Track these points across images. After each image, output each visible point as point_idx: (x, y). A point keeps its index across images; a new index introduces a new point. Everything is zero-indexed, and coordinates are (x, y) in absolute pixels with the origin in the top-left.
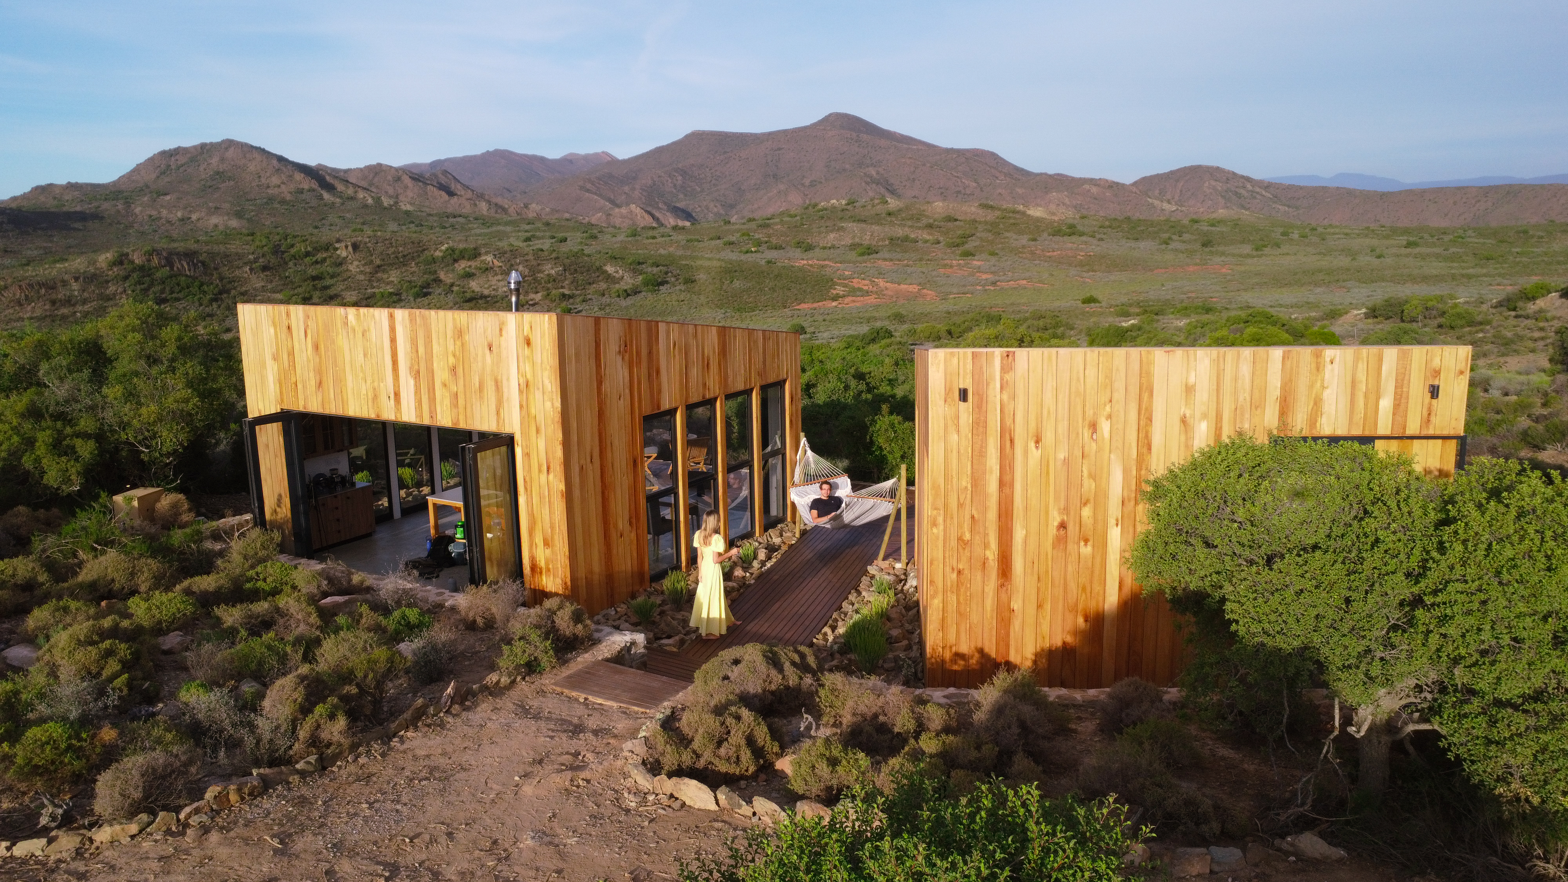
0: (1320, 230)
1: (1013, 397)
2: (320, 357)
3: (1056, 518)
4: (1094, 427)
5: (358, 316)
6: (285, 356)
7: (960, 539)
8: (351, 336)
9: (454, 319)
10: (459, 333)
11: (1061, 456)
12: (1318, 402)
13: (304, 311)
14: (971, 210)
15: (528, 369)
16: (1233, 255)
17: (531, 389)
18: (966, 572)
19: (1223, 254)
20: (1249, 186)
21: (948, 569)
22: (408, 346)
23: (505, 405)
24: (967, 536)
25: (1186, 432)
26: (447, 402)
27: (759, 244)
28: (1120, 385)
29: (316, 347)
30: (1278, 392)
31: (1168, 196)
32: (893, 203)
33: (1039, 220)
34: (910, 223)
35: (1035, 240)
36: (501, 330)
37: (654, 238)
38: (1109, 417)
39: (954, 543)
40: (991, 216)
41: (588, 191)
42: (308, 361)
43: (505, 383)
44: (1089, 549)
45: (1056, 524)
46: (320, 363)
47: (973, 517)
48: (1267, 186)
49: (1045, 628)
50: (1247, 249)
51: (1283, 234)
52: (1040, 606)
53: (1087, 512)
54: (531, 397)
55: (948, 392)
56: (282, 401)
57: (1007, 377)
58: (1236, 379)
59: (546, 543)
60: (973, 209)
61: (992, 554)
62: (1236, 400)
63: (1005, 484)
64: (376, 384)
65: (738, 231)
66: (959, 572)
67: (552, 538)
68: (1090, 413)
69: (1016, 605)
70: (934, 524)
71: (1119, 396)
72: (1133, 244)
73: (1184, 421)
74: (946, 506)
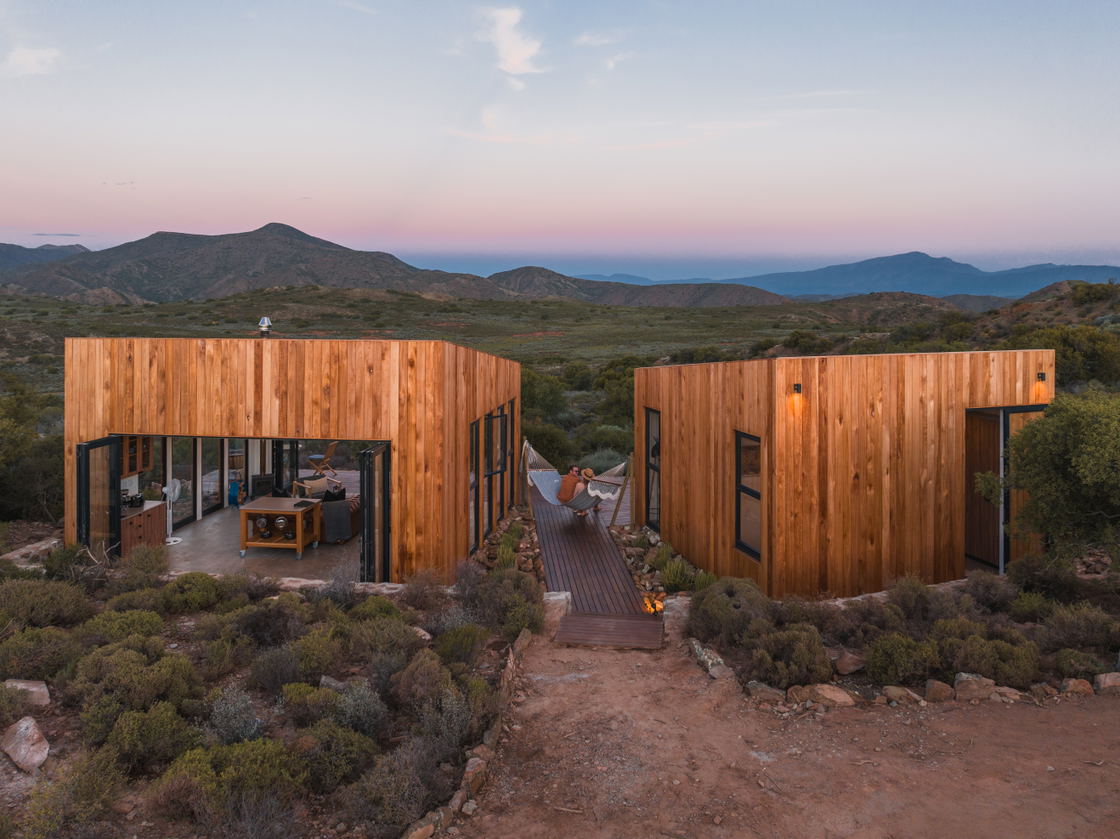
0: (613, 308)
1: (826, 389)
2: (166, 385)
3: (852, 471)
4: (872, 407)
5: (218, 347)
6: (122, 385)
7: (796, 491)
8: (208, 363)
9: (331, 347)
10: (336, 359)
11: (854, 428)
12: (988, 385)
13: (151, 343)
14: (382, 294)
15: (410, 385)
16: (562, 324)
17: (413, 402)
18: (800, 515)
19: (556, 324)
20: (563, 281)
21: (789, 514)
22: (276, 371)
23: (383, 417)
24: (800, 488)
25: (923, 408)
26: (317, 417)
27: (218, 318)
28: (886, 378)
29: (163, 375)
30: (968, 380)
31: (512, 286)
32: (323, 290)
33: (430, 301)
34: (336, 304)
35: (428, 315)
36: (383, 355)
37: (128, 313)
38: (881, 400)
39: (792, 494)
40: (395, 299)
41: (63, 275)
42: (151, 387)
43: (384, 398)
44: (872, 492)
45: (853, 475)
46: (166, 389)
47: (803, 474)
48: (575, 281)
49: (848, 551)
50: (570, 321)
51: (592, 311)
52: (845, 536)
53: (870, 466)
54: (412, 409)
55: (788, 386)
56: (112, 426)
57: (823, 375)
58: (947, 372)
59: (419, 531)
60: (383, 294)
61: (815, 500)
62: (948, 387)
63: (822, 449)
64: (233, 406)
65: (199, 309)
66: (796, 516)
67: (426, 527)
68: (870, 398)
69: (830, 536)
70: (780, 482)
71: (886, 386)
72: (497, 318)
73: (921, 401)
74: (787, 467)
